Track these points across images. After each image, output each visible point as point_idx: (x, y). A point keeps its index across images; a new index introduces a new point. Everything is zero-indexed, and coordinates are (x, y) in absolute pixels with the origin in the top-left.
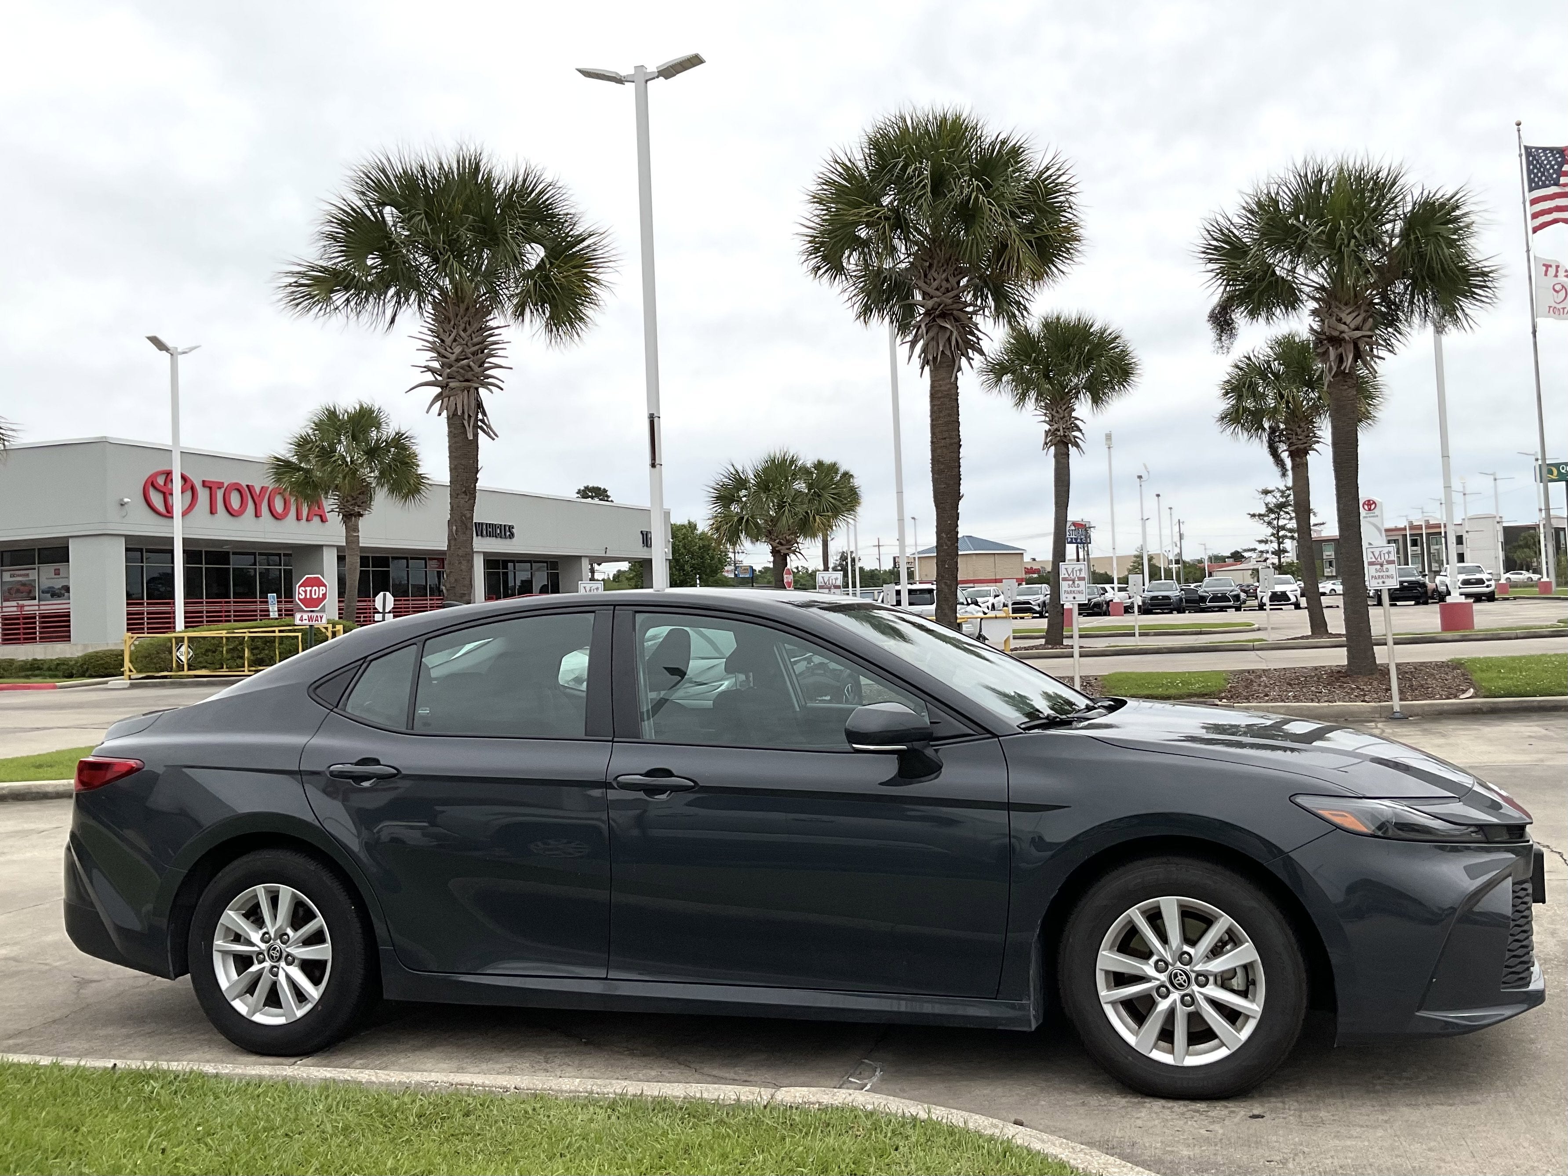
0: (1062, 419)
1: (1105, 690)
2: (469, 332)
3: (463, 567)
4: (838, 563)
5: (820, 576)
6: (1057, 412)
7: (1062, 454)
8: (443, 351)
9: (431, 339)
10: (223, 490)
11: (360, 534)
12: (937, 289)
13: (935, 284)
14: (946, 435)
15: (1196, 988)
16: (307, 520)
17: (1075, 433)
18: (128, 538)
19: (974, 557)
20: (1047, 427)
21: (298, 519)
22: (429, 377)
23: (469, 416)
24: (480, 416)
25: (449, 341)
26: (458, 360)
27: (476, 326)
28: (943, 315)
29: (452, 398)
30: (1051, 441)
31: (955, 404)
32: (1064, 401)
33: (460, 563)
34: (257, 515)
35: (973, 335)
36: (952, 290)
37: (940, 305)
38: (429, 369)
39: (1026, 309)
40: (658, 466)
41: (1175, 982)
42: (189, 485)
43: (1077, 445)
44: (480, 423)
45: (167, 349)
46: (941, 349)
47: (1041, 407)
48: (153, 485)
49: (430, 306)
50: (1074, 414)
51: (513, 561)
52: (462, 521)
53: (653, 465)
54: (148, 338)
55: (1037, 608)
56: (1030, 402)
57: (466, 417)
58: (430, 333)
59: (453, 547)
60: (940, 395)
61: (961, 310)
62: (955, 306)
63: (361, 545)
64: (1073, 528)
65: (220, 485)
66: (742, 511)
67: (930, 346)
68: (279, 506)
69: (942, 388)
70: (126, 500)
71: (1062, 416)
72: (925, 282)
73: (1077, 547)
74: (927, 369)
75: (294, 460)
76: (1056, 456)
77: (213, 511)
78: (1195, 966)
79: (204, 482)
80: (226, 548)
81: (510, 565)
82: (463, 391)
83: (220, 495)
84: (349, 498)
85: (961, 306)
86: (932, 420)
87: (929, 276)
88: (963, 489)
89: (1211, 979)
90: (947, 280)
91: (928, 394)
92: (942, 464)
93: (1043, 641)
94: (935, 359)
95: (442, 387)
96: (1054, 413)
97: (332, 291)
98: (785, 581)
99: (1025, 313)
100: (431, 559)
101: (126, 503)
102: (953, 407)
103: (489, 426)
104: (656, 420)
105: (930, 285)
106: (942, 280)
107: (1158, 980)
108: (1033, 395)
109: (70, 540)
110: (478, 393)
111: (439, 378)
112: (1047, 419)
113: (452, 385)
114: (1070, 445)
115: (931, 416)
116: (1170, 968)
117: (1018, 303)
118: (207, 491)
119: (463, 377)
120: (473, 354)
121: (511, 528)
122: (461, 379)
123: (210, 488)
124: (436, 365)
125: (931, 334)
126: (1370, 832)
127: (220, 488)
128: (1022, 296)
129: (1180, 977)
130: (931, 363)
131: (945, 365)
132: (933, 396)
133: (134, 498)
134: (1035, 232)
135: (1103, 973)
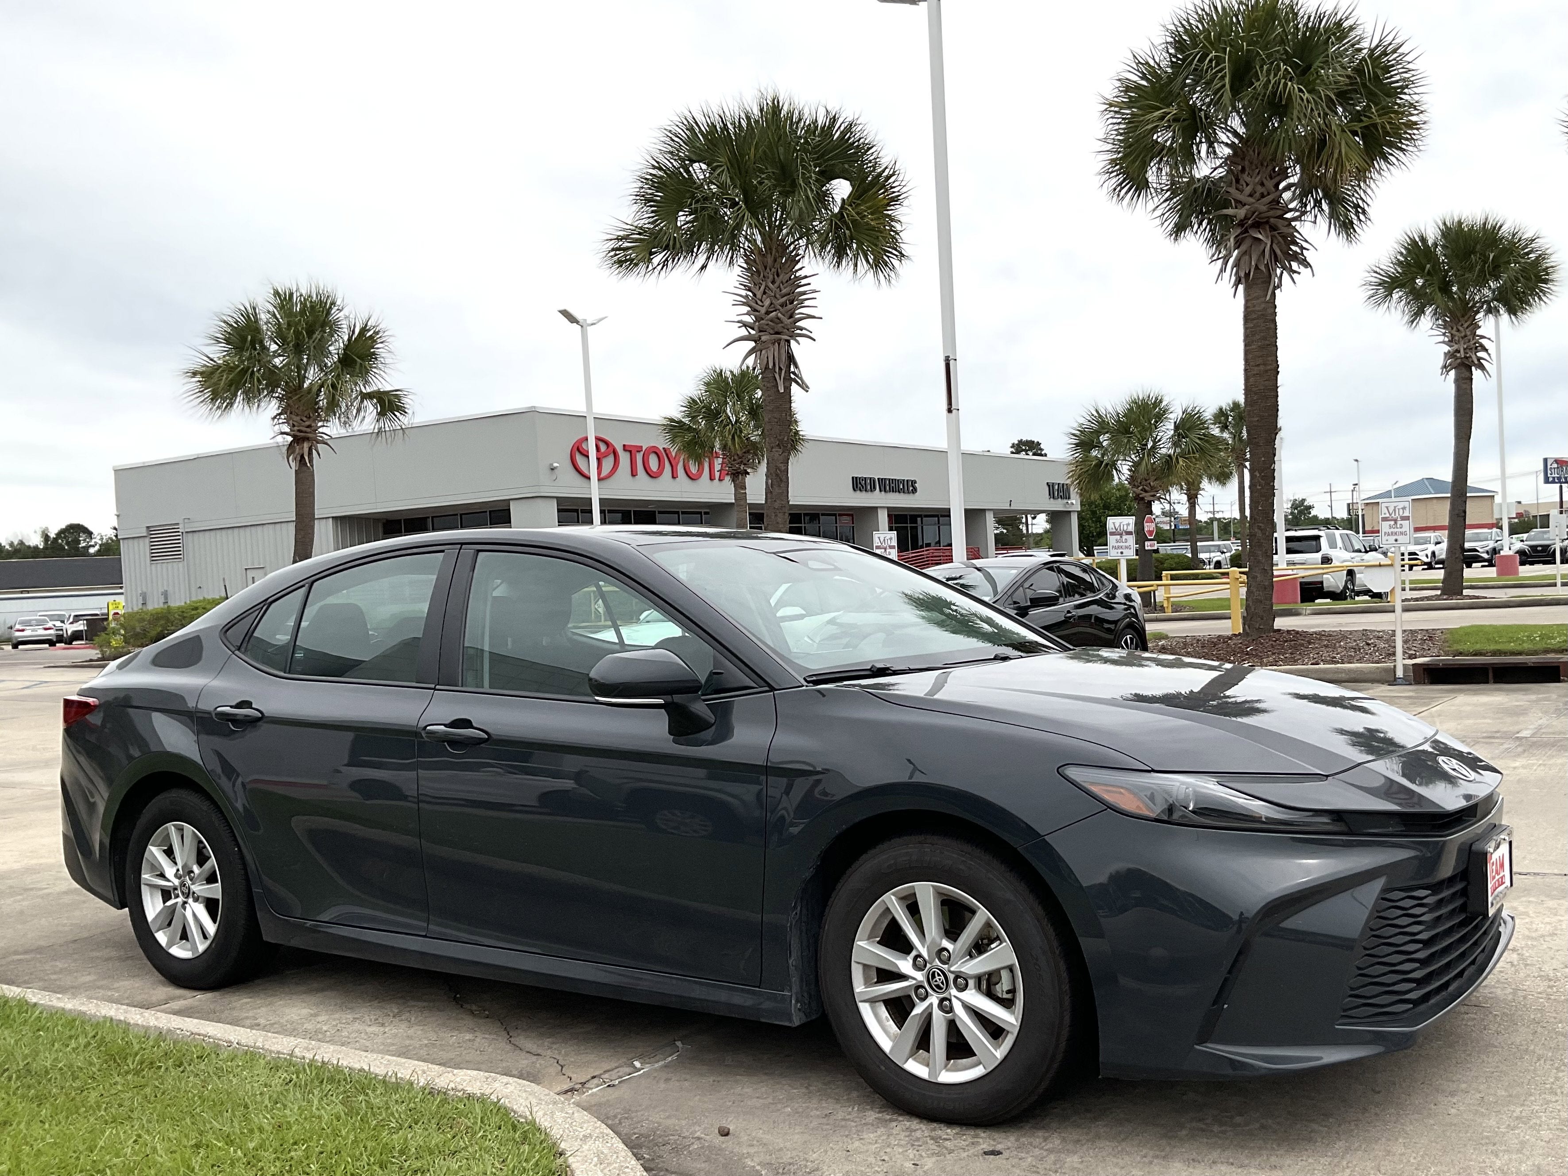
0: (1462, 338)
1: (1446, 644)
2: (776, 285)
3: (779, 520)
4: (1289, 511)
5: (1111, 521)
6: (1458, 330)
7: (1466, 379)
8: (754, 305)
9: (744, 293)
10: (642, 453)
11: (747, 491)
12: (1251, 195)
13: (1248, 190)
14: (1260, 361)
15: (954, 991)
16: (720, 480)
17: (1480, 354)
18: (559, 500)
19: (1435, 501)
20: (1446, 348)
21: (712, 478)
22: (743, 332)
23: (780, 369)
24: (792, 369)
25: (759, 295)
26: (768, 313)
27: (783, 277)
28: (1257, 225)
29: (763, 352)
30: (1450, 365)
31: (1272, 326)
32: (1466, 318)
33: (776, 516)
34: (674, 476)
35: (1296, 244)
36: (1269, 194)
37: (1254, 213)
38: (745, 325)
39: (1364, 212)
40: (954, 411)
41: (933, 983)
42: (611, 449)
43: (1482, 367)
44: (792, 376)
45: (577, 322)
46: (1253, 263)
47: (1438, 326)
48: (578, 449)
49: (742, 260)
50: (1479, 332)
51: (920, 516)
52: (777, 475)
53: (950, 411)
54: (560, 312)
55: (1486, 556)
56: (1426, 321)
57: (777, 370)
58: (743, 287)
59: (769, 500)
60: (1254, 316)
61: (1281, 217)
62: (1271, 213)
63: (791, 503)
64: (1555, 465)
65: (639, 449)
66: (1103, 457)
67: (1242, 262)
68: (694, 469)
69: (1257, 308)
70: (555, 465)
71: (1463, 334)
72: (1237, 189)
73: (1561, 487)
74: (1241, 287)
75: (686, 420)
76: (1457, 381)
77: (634, 474)
78: (951, 966)
79: (624, 446)
80: (651, 508)
81: (919, 519)
82: (774, 344)
83: (639, 457)
84: (736, 457)
85: (1279, 213)
86: (1246, 346)
87: (1242, 182)
88: (1280, 423)
89: (971, 983)
90: (1262, 184)
91: (1241, 315)
92: (1256, 394)
93: (1439, 592)
94: (1247, 275)
95: (756, 342)
96: (1454, 332)
97: (651, 253)
98: (1146, 529)
99: (1362, 217)
100: (840, 515)
101: (556, 468)
102: (1269, 329)
103: (801, 379)
104: (952, 362)
105: (1242, 191)
106: (1255, 185)
107: (914, 979)
108: (1429, 311)
109: (511, 503)
110: (789, 346)
111: (753, 332)
112: (1446, 339)
113: (763, 338)
114: (1473, 368)
115: (1245, 340)
116: (928, 966)
117: (1357, 206)
118: (628, 454)
119: (773, 329)
120: (782, 306)
121: (914, 482)
122: (772, 332)
123: (630, 452)
124: (749, 319)
125: (1244, 247)
126: (1153, 815)
127: (639, 451)
128: (1361, 199)
129: (937, 978)
130: (1243, 280)
131: (1259, 281)
132: (1247, 318)
133: (562, 462)
134: (1361, 121)
135: (860, 967)
